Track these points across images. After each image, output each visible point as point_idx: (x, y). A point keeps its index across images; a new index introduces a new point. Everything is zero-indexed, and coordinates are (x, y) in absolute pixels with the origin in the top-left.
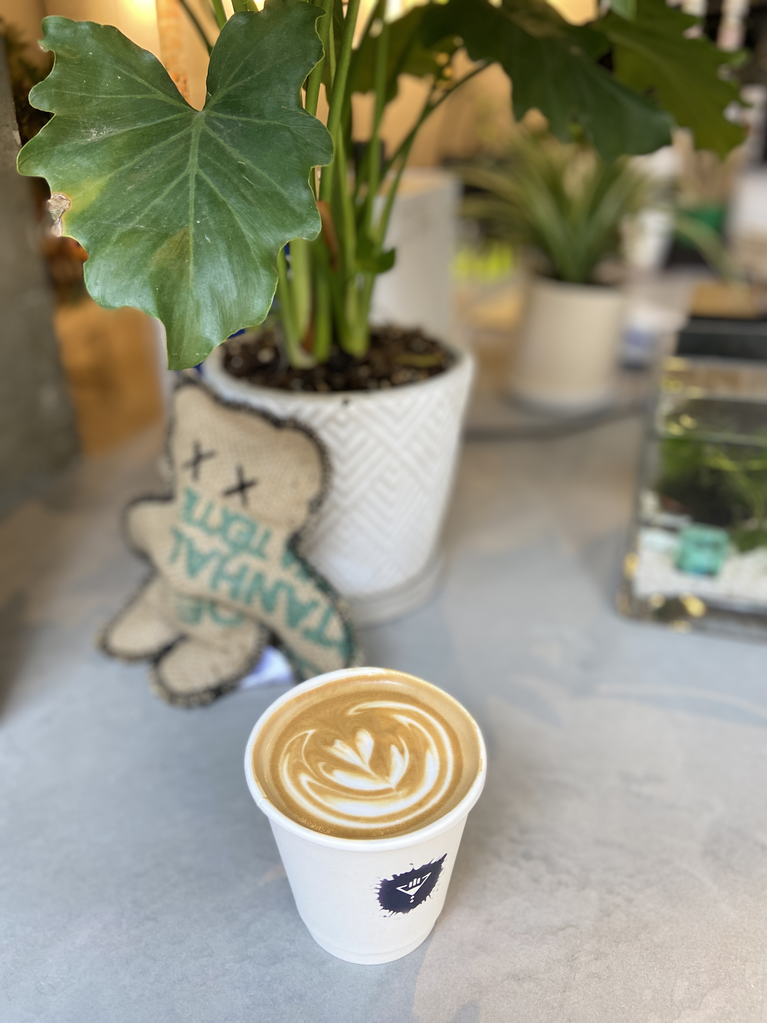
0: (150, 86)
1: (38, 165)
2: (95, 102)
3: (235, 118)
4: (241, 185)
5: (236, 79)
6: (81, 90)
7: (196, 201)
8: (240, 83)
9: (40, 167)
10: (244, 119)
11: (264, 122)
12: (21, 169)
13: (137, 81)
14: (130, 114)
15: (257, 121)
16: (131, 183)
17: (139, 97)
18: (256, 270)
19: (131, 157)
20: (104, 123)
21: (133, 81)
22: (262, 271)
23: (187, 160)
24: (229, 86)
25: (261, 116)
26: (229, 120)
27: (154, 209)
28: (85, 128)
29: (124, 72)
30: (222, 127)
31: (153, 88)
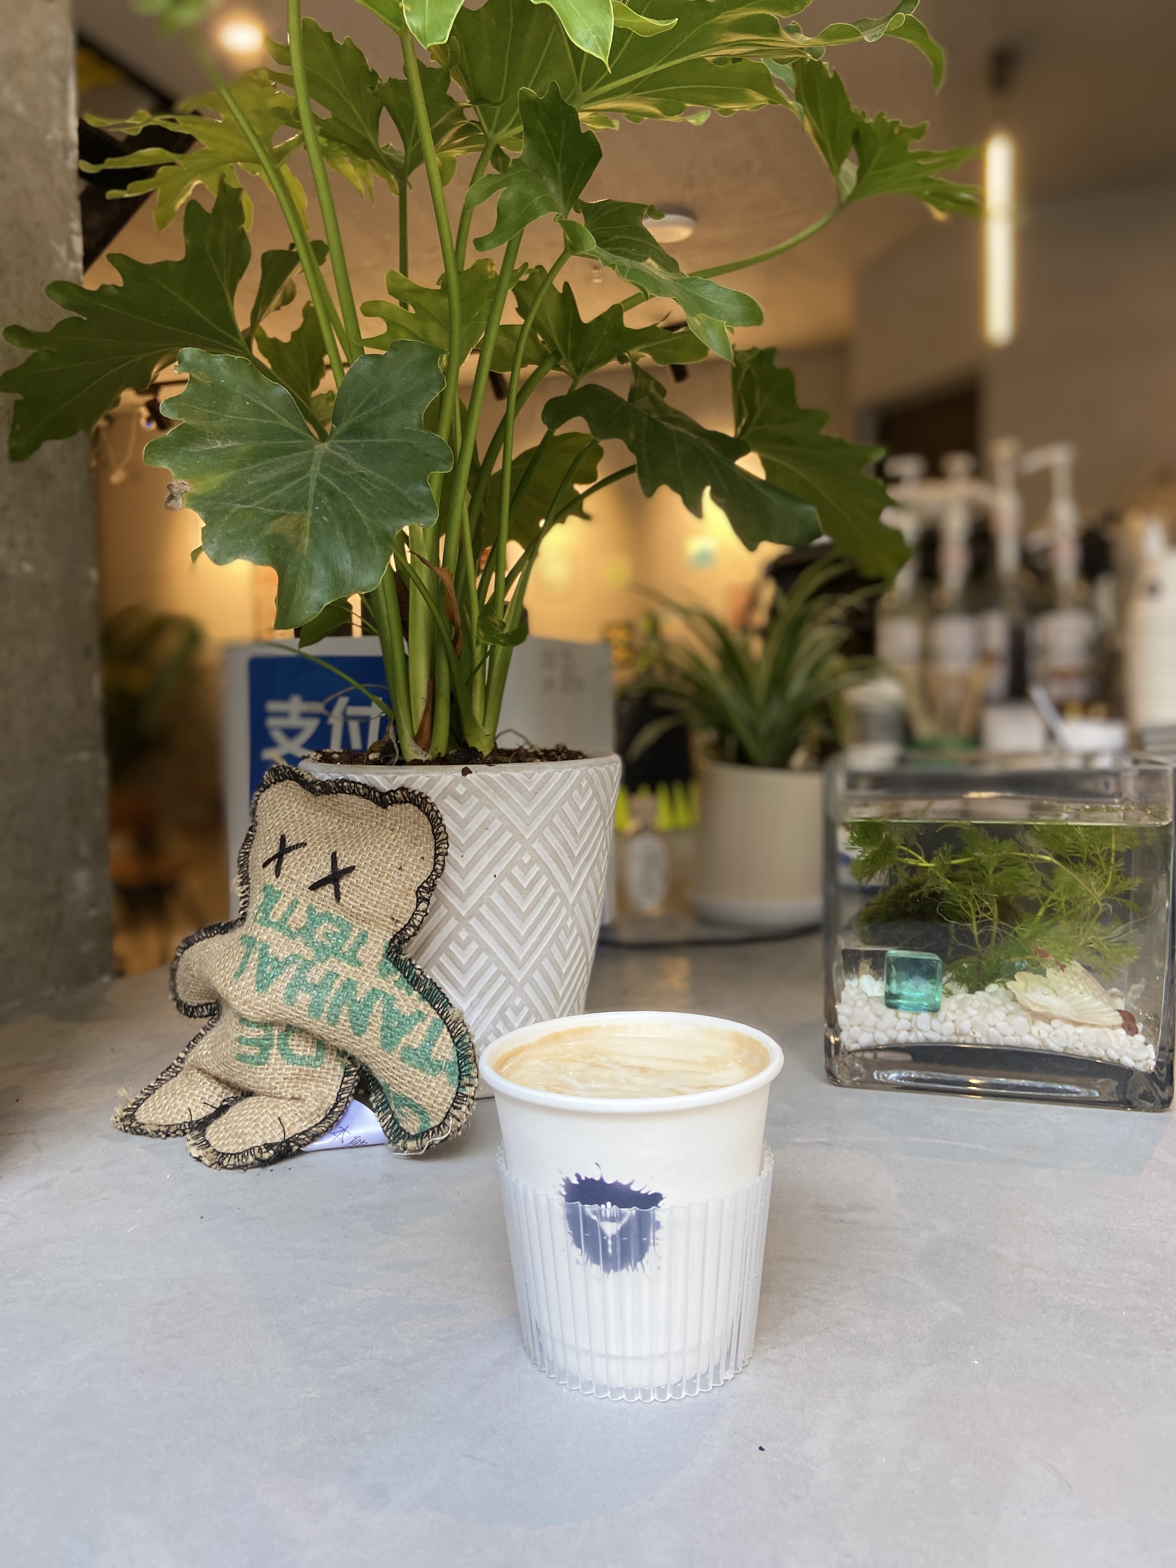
0: (276, 414)
1: (162, 458)
2: (222, 420)
3: (358, 441)
4: (361, 484)
5: (361, 410)
6: (209, 408)
7: (315, 494)
8: (365, 413)
9: (165, 460)
10: (366, 441)
11: (385, 441)
12: (147, 458)
13: (264, 408)
14: (256, 433)
15: (380, 441)
16: (252, 479)
17: (265, 421)
18: (372, 544)
19: (254, 462)
20: (230, 438)
21: (260, 407)
22: (377, 546)
23: (309, 468)
24: (354, 416)
25: (384, 436)
26: (351, 444)
27: (273, 497)
28: (211, 438)
29: (252, 399)
30: (345, 449)
31: (280, 416)
